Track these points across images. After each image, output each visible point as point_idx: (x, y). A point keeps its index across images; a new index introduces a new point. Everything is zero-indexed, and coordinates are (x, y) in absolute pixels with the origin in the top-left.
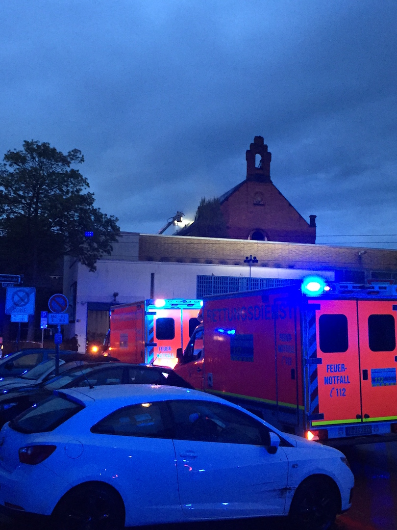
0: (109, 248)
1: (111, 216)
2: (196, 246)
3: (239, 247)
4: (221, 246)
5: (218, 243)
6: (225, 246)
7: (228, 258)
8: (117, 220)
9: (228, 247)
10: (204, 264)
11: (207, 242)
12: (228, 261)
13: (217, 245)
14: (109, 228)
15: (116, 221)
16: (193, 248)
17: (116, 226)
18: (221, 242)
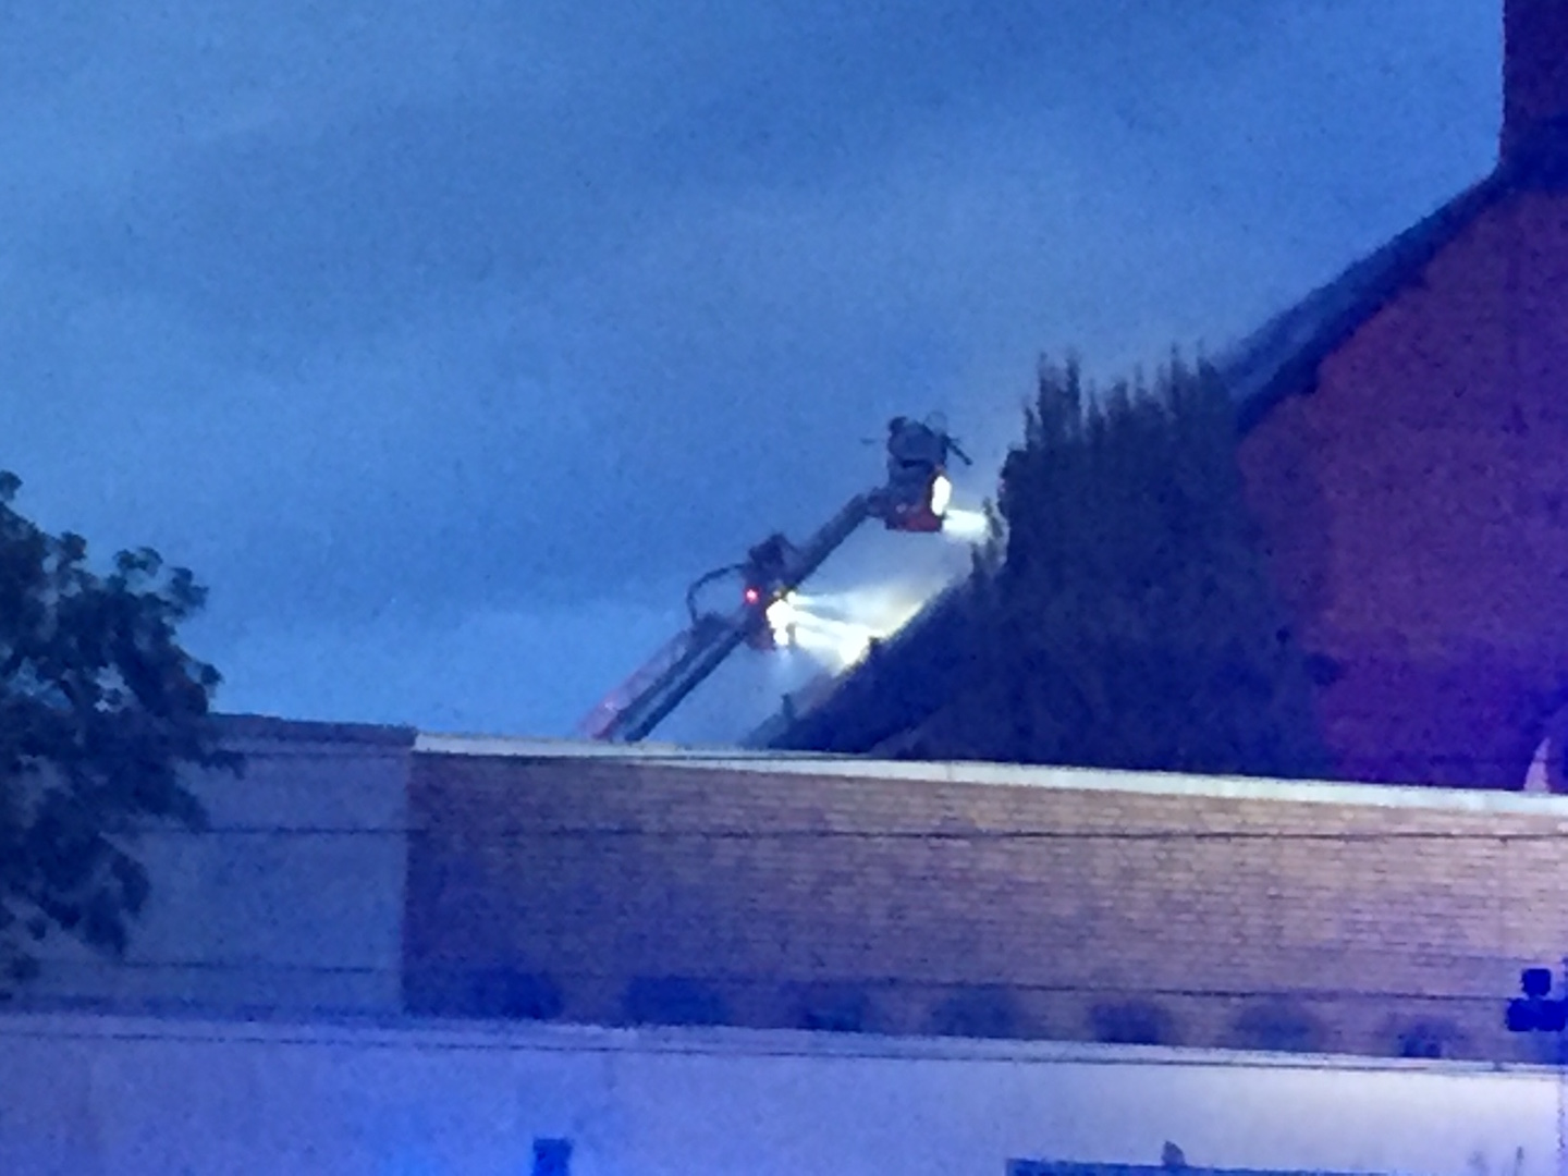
0: (102, 878)
1: (126, 561)
2: (993, 861)
3: (1438, 867)
4: (1254, 855)
5: (1218, 823)
6: (1293, 858)
7: (1328, 979)
8: (187, 592)
9: (1330, 874)
10: (1079, 1050)
11: (1106, 820)
12: (1327, 1011)
13: (1216, 851)
14: (110, 680)
15: (179, 612)
16: (965, 880)
17: (176, 658)
18: (1259, 819)
